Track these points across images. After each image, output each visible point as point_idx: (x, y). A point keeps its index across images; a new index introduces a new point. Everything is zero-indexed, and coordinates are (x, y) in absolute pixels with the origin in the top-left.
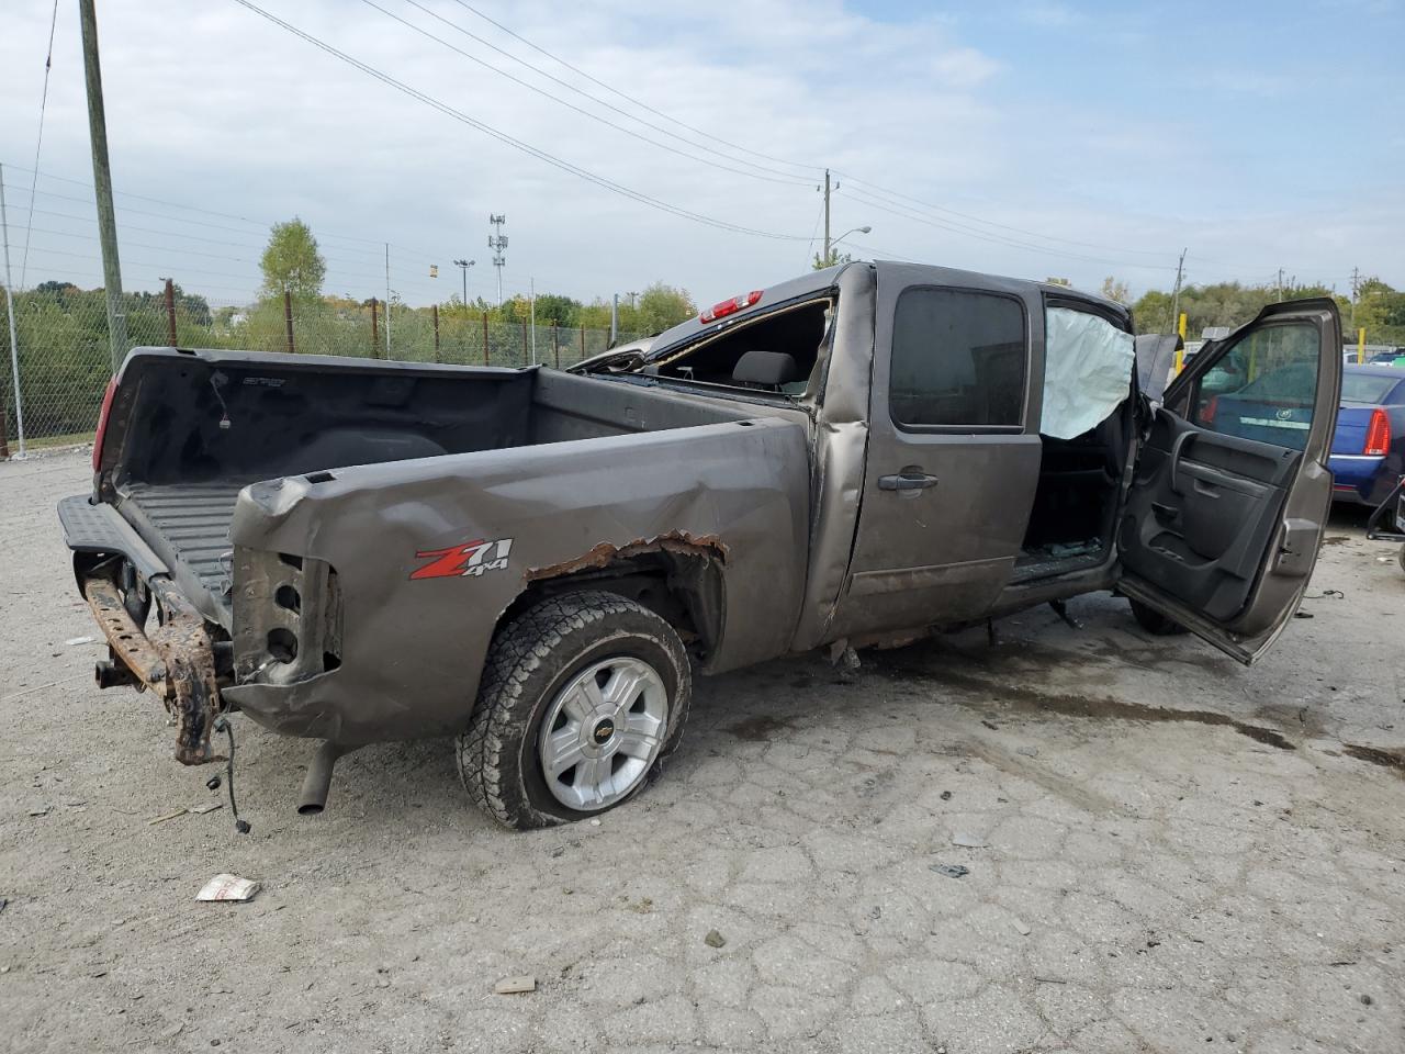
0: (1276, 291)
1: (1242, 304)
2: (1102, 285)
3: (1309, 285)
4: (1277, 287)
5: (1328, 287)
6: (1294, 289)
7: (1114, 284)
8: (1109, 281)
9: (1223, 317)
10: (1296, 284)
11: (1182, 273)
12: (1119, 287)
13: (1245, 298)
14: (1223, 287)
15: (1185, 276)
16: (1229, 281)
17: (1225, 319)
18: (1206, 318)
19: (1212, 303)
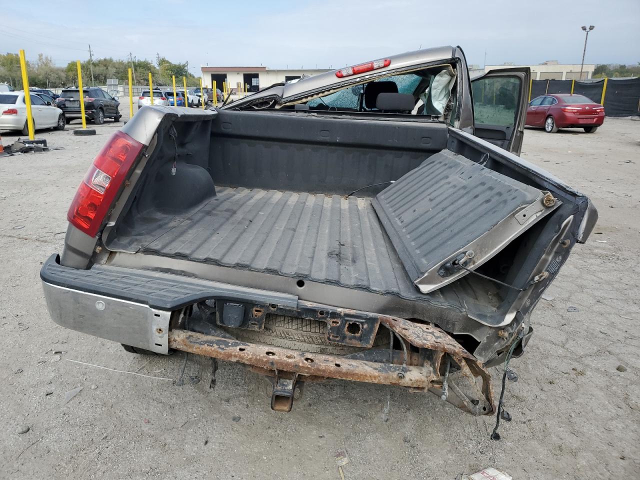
0: (129, 62)
1: (117, 68)
2: (37, 57)
3: (142, 60)
4: (130, 60)
5: (150, 62)
6: (137, 62)
7: (44, 57)
8: (41, 56)
9: (109, 74)
10: (137, 60)
11: (91, 53)
12: (47, 58)
13: (117, 66)
14: (105, 60)
15: (93, 55)
16: (108, 58)
17: (111, 76)
18: (102, 75)
19: (102, 68)
